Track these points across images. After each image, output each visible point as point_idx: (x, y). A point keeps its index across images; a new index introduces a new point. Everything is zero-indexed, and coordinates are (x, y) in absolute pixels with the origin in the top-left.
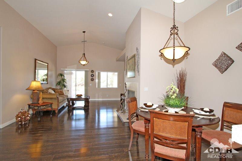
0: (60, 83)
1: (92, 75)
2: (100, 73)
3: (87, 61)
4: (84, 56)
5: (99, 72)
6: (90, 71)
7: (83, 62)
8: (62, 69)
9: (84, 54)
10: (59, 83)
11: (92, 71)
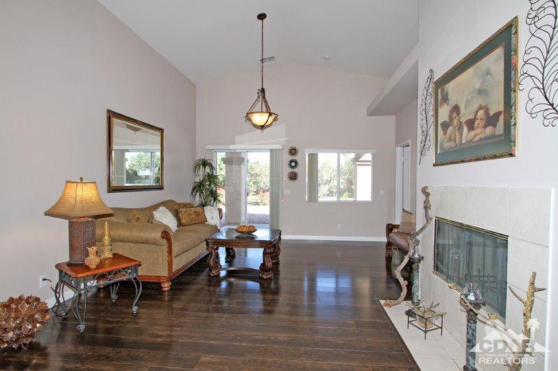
0: (200, 186)
1: (291, 162)
2: (317, 154)
3: (270, 114)
4: (264, 97)
5: (313, 151)
6: (286, 151)
7: (259, 119)
8: (208, 147)
9: (263, 90)
10: (198, 188)
11: (293, 151)
